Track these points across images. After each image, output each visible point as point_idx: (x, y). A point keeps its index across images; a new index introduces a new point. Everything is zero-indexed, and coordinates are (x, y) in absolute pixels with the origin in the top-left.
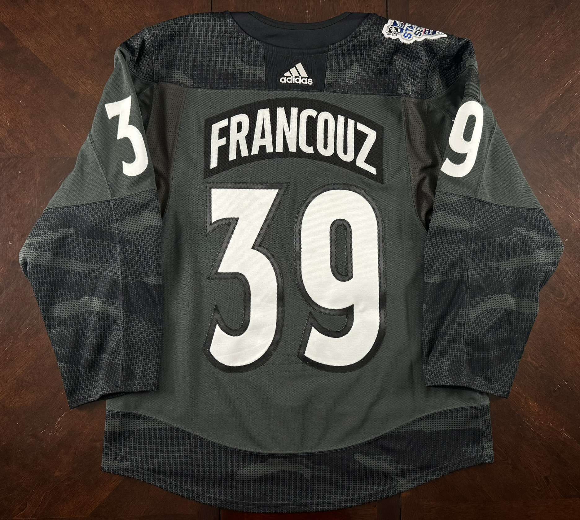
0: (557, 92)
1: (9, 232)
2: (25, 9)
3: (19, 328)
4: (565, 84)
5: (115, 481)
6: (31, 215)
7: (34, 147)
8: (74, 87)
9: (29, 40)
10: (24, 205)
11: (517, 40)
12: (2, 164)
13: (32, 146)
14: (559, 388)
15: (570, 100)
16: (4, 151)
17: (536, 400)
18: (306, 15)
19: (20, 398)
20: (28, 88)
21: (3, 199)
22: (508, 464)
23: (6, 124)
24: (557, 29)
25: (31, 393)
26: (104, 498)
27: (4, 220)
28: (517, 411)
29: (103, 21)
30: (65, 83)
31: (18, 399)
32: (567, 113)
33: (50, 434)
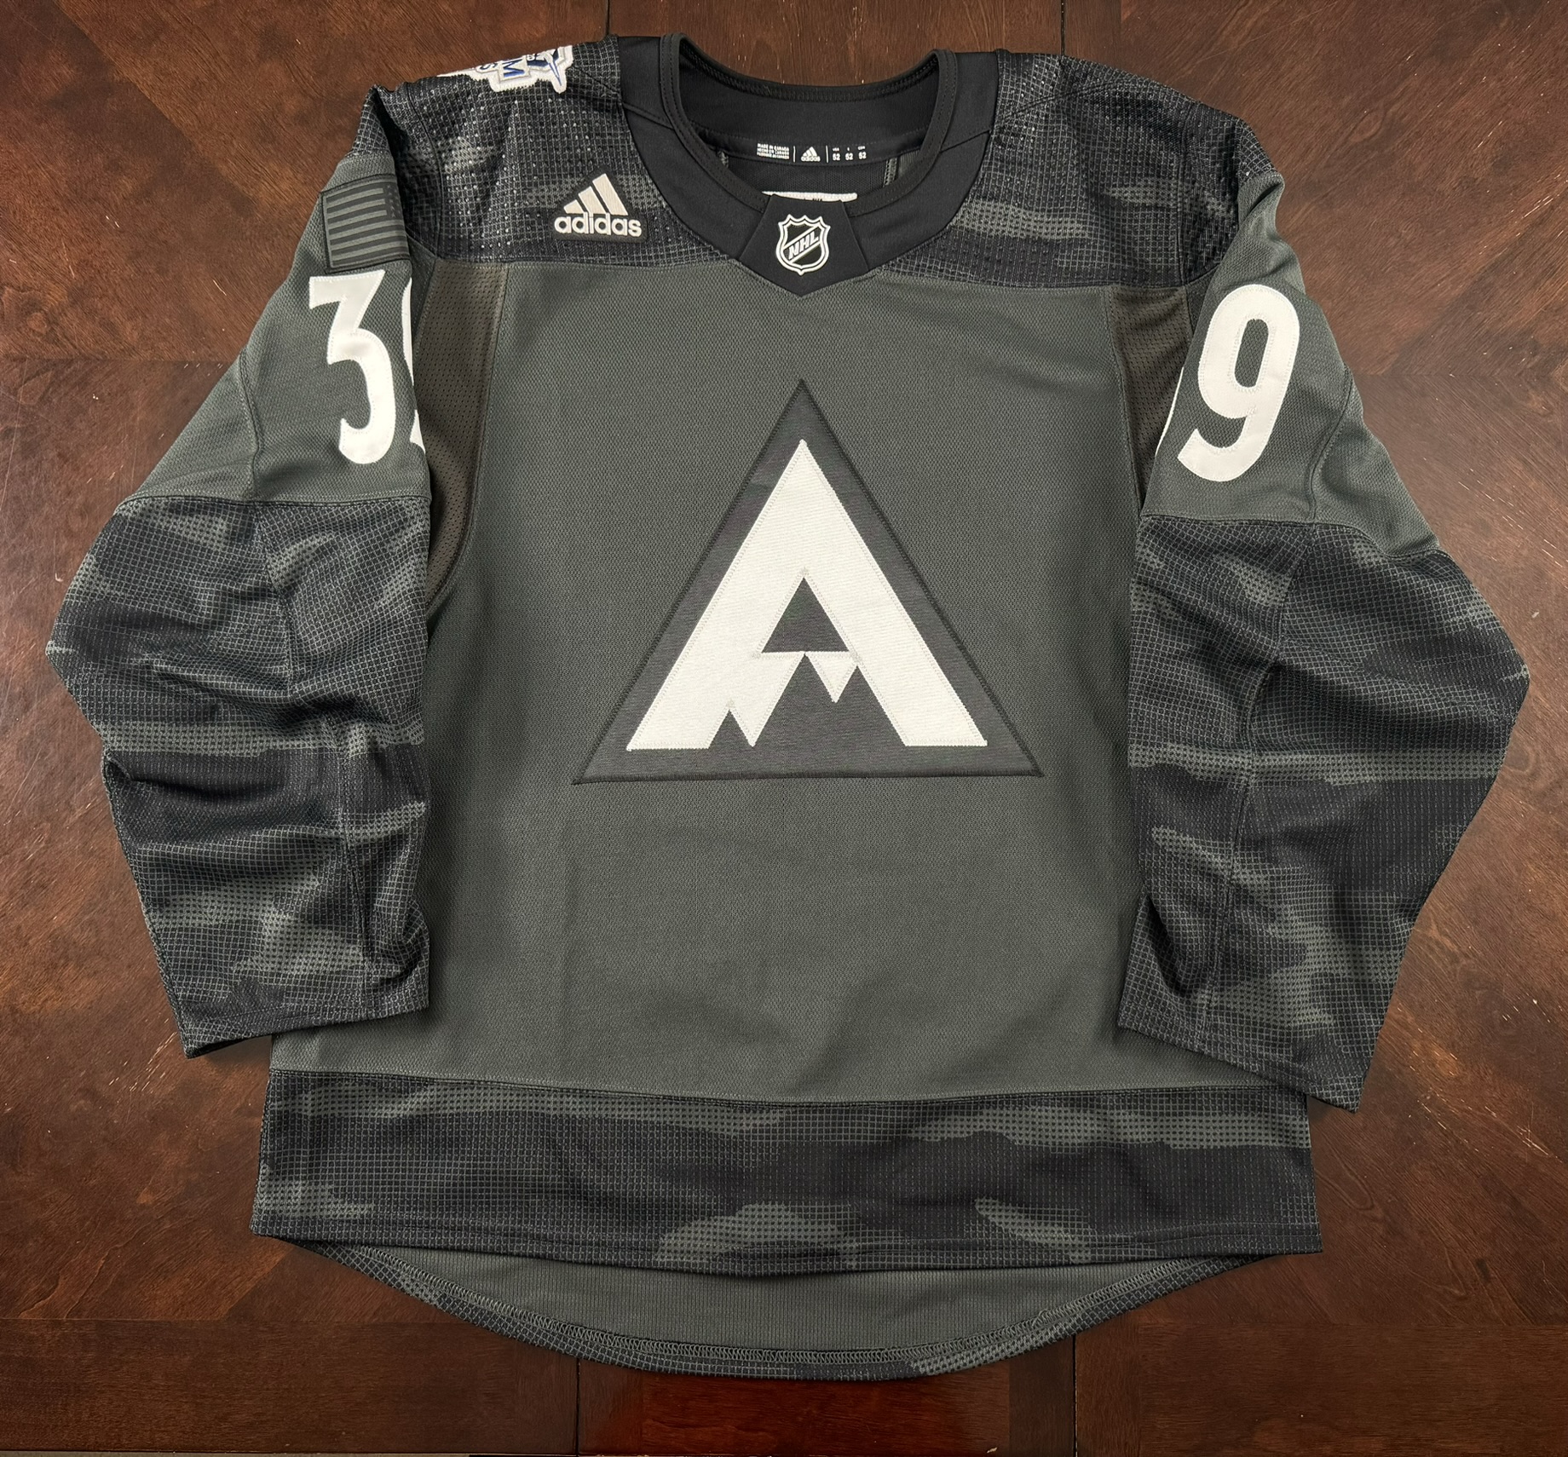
0: (1511, 227)
1: (58, 550)
4: (1533, 207)
7: (136, 334)
8: (246, 185)
9: (139, 64)
10: (101, 481)
11: (1403, 93)
12: (50, 374)
13: (130, 333)
14: (1514, 1015)
15: (1546, 248)
16: (56, 342)
17: (1451, 1047)
18: (852, 18)
19: (61, 989)
20: (128, 185)
21: (46, 465)
22: (1375, 1219)
23: (67, 275)
24: (1511, 65)
25: (89, 976)
26: (267, 1270)
27: (47, 518)
28: (1400, 1072)
29: (329, 21)
30: (224, 174)
31: (52, 992)
32: (1536, 283)
33: (132, 1088)
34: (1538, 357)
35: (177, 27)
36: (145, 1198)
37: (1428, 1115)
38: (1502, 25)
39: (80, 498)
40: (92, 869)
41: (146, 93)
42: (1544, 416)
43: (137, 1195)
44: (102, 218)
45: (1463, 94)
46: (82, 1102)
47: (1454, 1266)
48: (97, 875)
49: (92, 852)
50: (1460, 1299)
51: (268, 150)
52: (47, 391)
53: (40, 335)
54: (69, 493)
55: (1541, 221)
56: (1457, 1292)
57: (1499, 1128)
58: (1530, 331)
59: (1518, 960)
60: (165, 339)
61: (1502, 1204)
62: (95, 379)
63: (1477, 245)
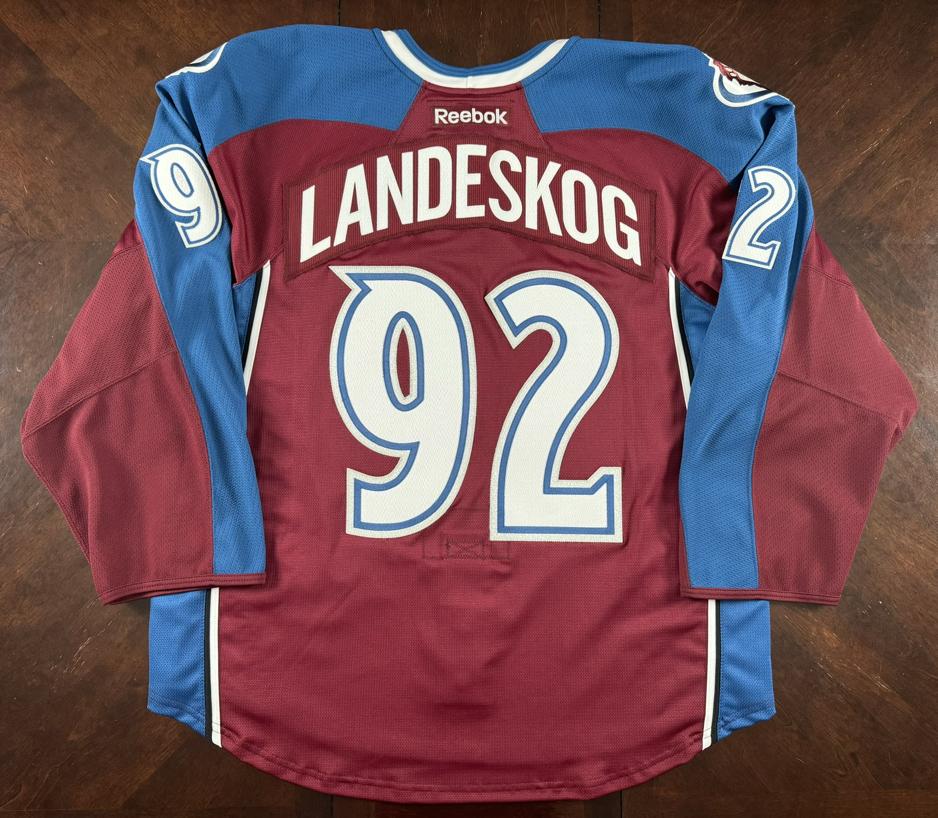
0: (855, 159)
1: (18, 353)
2: (61, 25)
3: (25, 502)
4: (867, 148)
5: (164, 750)
6: (53, 328)
7: (63, 226)
8: (128, 139)
9: (64, 68)
10: (44, 312)
11: (794, 83)
12: (13, 250)
13: (61, 225)
14: (869, 611)
15: (875, 171)
16: (17, 231)
17: (834, 630)
18: (480, 41)
19: (21, 613)
20: (58, 139)
21: (10, 303)
22: (793, 731)
23: (23, 191)
24: (853, 68)
25: (38, 605)
26: (146, 778)
27: (11, 333)
28: (805, 645)
29: (176, 43)
30: (116, 133)
31: (16, 615)
32: (870, 191)
33: (65, 671)
34: (872, 234)
35: (86, 47)
36: (73, 737)
37: (822, 669)
38: (848, 44)
39: (31, 322)
40: (40, 542)
41: (69, 86)
42: (877, 266)
43: (68, 735)
44: (43, 159)
45: (827, 84)
46: (34, 680)
47: (838, 757)
48: (43, 545)
49: (40, 531)
50: (842, 776)
51: (141, 118)
52: (12, 259)
53: (7, 227)
54: (24, 319)
55: (872, 156)
56: (840, 772)
57: (862, 677)
58: (868, 218)
59: (870, 578)
60: (81, 228)
61: (865, 720)
62: (40, 253)
63: (836, 170)
